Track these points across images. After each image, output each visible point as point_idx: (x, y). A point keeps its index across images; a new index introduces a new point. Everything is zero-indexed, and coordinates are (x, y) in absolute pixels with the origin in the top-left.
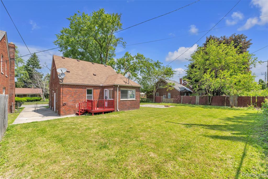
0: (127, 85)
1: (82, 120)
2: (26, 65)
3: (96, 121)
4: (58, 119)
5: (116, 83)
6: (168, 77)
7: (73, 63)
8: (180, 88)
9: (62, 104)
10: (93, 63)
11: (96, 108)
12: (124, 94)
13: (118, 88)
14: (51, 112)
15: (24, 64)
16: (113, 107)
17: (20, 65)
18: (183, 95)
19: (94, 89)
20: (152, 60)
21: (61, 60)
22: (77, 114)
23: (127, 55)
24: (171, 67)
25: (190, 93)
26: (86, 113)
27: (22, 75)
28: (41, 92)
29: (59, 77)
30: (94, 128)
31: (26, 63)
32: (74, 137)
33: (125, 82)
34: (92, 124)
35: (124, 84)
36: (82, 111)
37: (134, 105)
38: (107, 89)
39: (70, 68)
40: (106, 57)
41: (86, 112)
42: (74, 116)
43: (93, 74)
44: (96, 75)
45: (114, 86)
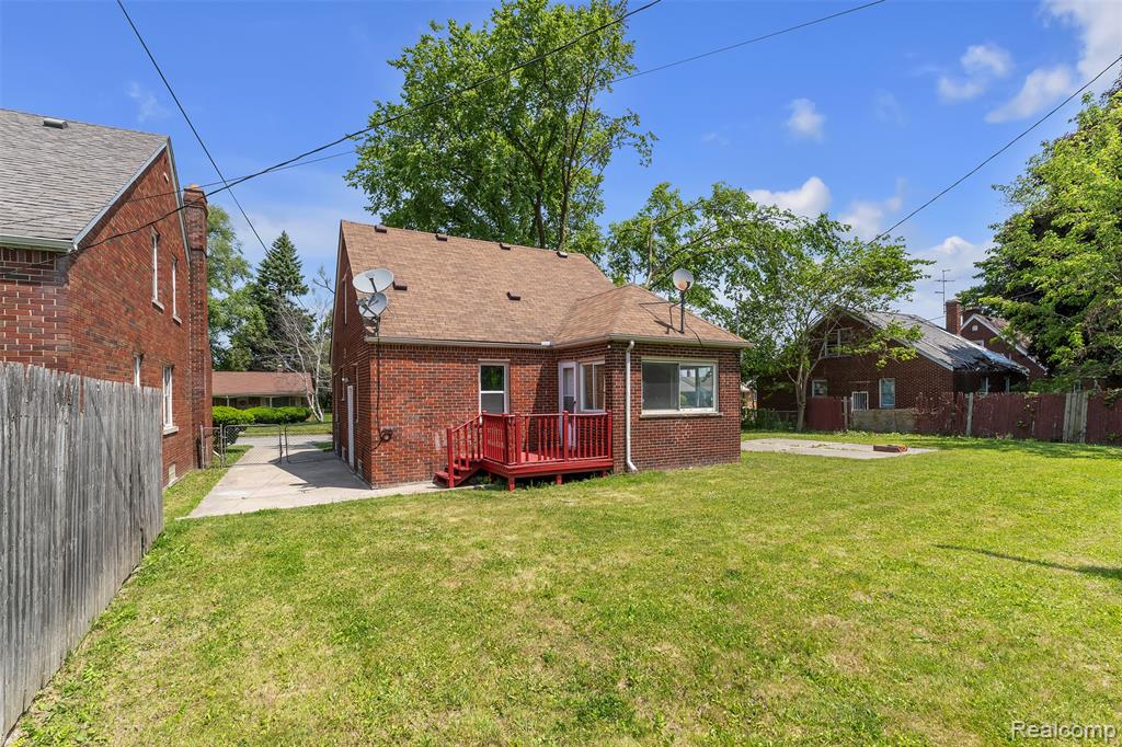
0: (674, 336)
1: (465, 513)
2: (256, 281)
3: (529, 518)
4: (362, 503)
5: (618, 331)
6: (884, 296)
7: (417, 248)
8: (949, 352)
9: (375, 434)
10: (505, 245)
11: (523, 454)
12: (659, 383)
13: (628, 355)
14: (335, 467)
15: (251, 280)
16: (606, 449)
17: (239, 284)
18: (976, 388)
19: (511, 364)
20: (790, 216)
21: (371, 238)
22: (441, 482)
23: (658, 197)
24: (899, 243)
25: (1015, 376)
26: (479, 478)
27: (244, 322)
28: (308, 385)
29: (361, 310)
30: (522, 562)
31: (257, 275)
32: (425, 611)
33: (661, 323)
34: (514, 537)
35: (658, 333)
36: (463, 468)
37: (713, 443)
38: (572, 364)
39: (407, 271)
40: (562, 216)
41: (482, 473)
42: (430, 491)
43: (508, 294)
44: (518, 299)
45: (611, 342)
